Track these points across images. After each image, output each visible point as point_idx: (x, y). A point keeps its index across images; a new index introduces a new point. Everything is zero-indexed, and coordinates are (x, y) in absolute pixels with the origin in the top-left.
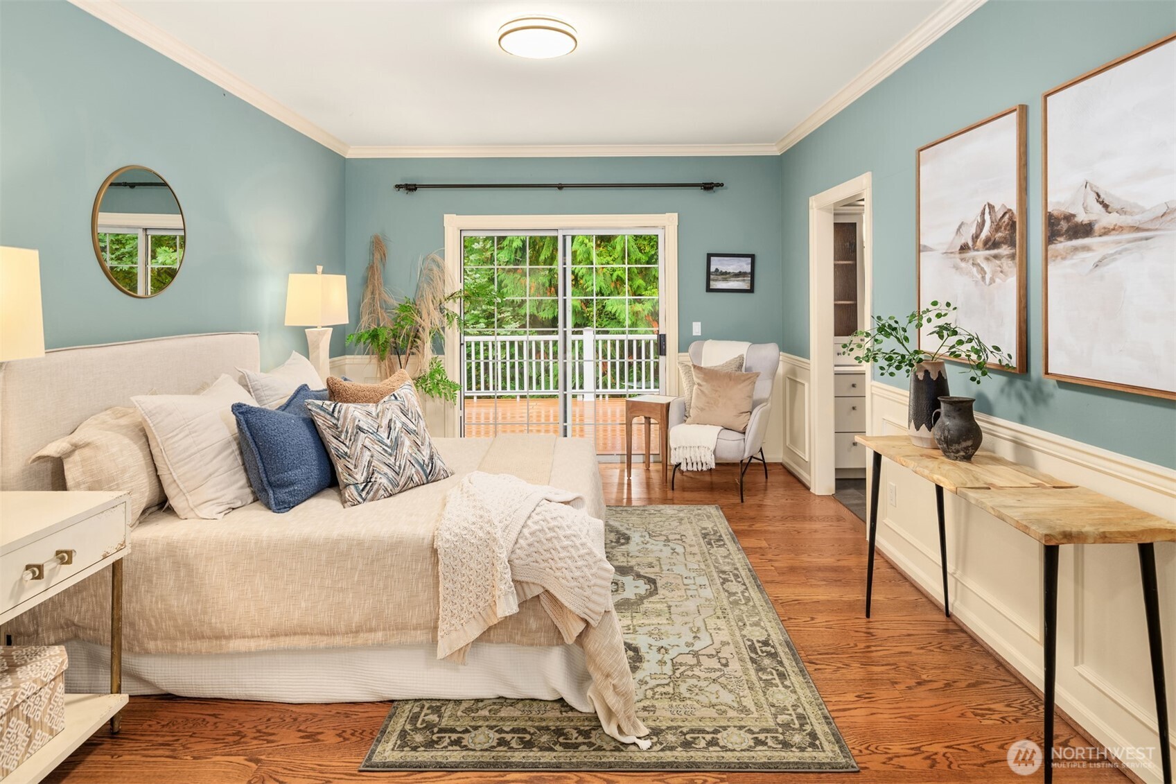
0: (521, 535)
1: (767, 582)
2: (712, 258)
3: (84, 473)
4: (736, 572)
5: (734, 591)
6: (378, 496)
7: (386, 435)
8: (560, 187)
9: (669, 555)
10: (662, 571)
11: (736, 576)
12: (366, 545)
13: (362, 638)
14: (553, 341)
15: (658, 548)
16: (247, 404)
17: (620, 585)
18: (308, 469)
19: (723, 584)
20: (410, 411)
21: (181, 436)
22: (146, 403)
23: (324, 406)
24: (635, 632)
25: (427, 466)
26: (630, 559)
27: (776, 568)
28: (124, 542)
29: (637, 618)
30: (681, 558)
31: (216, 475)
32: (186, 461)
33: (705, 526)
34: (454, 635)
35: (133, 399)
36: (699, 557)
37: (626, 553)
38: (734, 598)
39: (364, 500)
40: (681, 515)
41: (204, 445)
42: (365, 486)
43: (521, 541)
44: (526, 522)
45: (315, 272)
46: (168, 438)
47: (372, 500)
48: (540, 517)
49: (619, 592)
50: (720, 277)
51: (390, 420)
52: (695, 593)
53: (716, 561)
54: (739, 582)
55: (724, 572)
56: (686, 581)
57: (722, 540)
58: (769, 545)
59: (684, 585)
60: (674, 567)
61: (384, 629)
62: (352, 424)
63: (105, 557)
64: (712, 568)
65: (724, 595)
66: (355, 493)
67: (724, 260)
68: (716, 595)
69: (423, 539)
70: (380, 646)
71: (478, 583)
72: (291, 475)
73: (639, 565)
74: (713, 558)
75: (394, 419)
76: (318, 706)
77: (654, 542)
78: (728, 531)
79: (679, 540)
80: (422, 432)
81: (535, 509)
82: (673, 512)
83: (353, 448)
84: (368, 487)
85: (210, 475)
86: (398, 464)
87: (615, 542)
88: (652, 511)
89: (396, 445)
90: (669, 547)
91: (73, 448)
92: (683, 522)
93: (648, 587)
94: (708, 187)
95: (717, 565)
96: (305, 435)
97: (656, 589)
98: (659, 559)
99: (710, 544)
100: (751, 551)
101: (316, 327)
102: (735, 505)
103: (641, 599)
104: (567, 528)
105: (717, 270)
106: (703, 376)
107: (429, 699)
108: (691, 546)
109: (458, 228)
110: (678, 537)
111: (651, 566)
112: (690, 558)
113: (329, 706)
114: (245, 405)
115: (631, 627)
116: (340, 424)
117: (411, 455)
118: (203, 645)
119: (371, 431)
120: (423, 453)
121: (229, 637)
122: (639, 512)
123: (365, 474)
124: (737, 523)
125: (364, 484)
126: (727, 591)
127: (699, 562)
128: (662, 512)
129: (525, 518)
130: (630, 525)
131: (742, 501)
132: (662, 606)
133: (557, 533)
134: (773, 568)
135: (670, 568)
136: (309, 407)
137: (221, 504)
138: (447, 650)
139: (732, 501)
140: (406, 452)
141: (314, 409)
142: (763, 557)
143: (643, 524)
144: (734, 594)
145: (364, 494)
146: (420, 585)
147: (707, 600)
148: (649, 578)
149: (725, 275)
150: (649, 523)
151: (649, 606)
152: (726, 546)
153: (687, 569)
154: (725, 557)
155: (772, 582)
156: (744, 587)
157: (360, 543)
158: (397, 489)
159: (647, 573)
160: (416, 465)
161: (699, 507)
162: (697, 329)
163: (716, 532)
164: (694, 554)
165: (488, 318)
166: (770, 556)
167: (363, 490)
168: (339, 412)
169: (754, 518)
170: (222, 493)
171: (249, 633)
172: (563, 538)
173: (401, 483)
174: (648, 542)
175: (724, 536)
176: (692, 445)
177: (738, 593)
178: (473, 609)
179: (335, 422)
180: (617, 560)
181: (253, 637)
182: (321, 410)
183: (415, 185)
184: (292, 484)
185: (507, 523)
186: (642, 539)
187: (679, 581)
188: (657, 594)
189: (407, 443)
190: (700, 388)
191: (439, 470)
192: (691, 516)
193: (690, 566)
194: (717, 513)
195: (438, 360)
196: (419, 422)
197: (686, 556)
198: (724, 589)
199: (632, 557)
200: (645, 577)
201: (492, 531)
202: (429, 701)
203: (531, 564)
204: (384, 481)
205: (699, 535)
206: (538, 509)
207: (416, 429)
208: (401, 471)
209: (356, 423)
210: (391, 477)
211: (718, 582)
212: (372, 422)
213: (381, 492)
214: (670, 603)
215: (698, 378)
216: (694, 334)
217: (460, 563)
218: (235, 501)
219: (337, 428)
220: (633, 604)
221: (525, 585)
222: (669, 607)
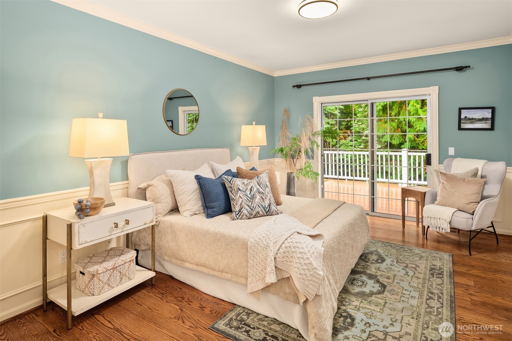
0: (281, 247)
1: (460, 307)
2: (462, 110)
3: (151, 195)
4: (441, 295)
5: (432, 306)
6: (243, 218)
7: (249, 193)
8: (368, 79)
9: (403, 275)
10: (394, 282)
11: (439, 297)
12: (226, 237)
13: (224, 275)
14: (399, 155)
15: (398, 269)
16: (201, 175)
17: (365, 283)
18: (220, 203)
19: (427, 299)
20: (262, 183)
21: (180, 185)
22: (170, 172)
23: (228, 179)
24: (359, 310)
25: (267, 208)
26: (378, 271)
27: (472, 300)
28: (153, 220)
29: (364, 303)
30: (409, 279)
31: (191, 201)
32: (182, 194)
33: (435, 264)
34: (253, 285)
35: (166, 171)
36: (421, 281)
37: (378, 268)
38: (430, 310)
39: (238, 219)
40: (424, 254)
41: (187, 189)
42: (239, 213)
43: (280, 250)
44: (284, 241)
45: (252, 124)
46: (177, 185)
47: (241, 219)
48: (291, 240)
49: (362, 287)
50: (468, 122)
51: (252, 187)
52: (406, 300)
53: (431, 285)
54: (439, 301)
55: (432, 293)
56: (404, 292)
57: (442, 275)
58: (475, 285)
59: (402, 294)
60: (401, 282)
61: (231, 274)
62: (236, 187)
63: (145, 224)
64: (426, 289)
65: (424, 306)
66: (235, 215)
67: (471, 111)
68: (419, 304)
69: (246, 239)
70: (229, 280)
71: (262, 264)
72: (213, 204)
73: (382, 276)
74: (430, 283)
75: (253, 186)
76: (211, 297)
77: (398, 266)
78: (450, 270)
79: (413, 268)
80: (267, 193)
81: (290, 236)
82: (419, 252)
83: (236, 197)
84: (239, 214)
85: (189, 200)
86: (252, 206)
87: (375, 261)
88: (406, 249)
89: (253, 197)
90: (405, 271)
91: (148, 186)
92: (422, 259)
93: (380, 289)
94: (459, 69)
95: (430, 288)
96: (221, 189)
97: (384, 291)
98: (395, 276)
99: (432, 274)
100: (460, 286)
101: (253, 147)
102: (464, 256)
103: (372, 294)
104: (301, 249)
105: (466, 117)
106: (445, 178)
107: (248, 309)
108: (419, 273)
109: (320, 103)
110: (414, 266)
111: (388, 278)
112: (415, 280)
113: (214, 298)
114: (200, 176)
115: (358, 307)
116: (232, 186)
117: (259, 203)
118: (178, 262)
119: (243, 191)
120: (265, 202)
121: (185, 261)
122: (398, 248)
123: (239, 208)
124: (459, 266)
125: (238, 212)
126: (428, 304)
127: (419, 283)
128: (412, 250)
129: (284, 240)
130: (389, 254)
131: (470, 255)
132: (381, 301)
133: (296, 250)
134: (470, 300)
135: (399, 282)
136: (223, 178)
137: (191, 212)
138: (250, 290)
139: (463, 253)
140: (257, 201)
141: (224, 179)
142: (467, 291)
143: (397, 255)
144: (431, 307)
145: (238, 216)
146: (243, 259)
147: (411, 306)
148: (383, 284)
149: (472, 120)
150: (401, 255)
151: (375, 299)
152: (443, 278)
153: (409, 285)
154: (438, 285)
155: (463, 308)
156: (441, 305)
157: (224, 236)
158: (252, 216)
159: (383, 281)
160: (261, 207)
161: (438, 252)
162: (451, 151)
163: (440, 269)
164: (418, 278)
165: (365, 143)
166: (471, 292)
167: (237, 214)
168: (233, 181)
169: (474, 266)
170: (192, 208)
171: (190, 262)
172: (298, 253)
173: (253, 214)
174: (394, 265)
175: (445, 272)
176: (436, 217)
177: (434, 308)
178: (260, 275)
179: (231, 185)
180: (371, 270)
181: (191, 263)
182: (227, 180)
183: (300, 85)
184: (213, 208)
185: (277, 240)
186: (392, 263)
187: (400, 291)
188: (383, 294)
189: (258, 197)
190: (443, 185)
191: (273, 211)
192: (430, 257)
193: (412, 284)
194: (448, 258)
195: (309, 162)
196: (266, 189)
197: (413, 278)
198: (426, 302)
199: (380, 271)
200: (381, 283)
201: (269, 242)
202: (248, 310)
203: (284, 261)
204: (246, 212)
205: (429, 268)
206: (292, 236)
207: (263, 191)
208: (254, 209)
209: (238, 187)
210: (249, 211)
211: (425, 297)
212: (244, 187)
213: (244, 216)
214: (387, 301)
215: (443, 179)
216: (450, 154)
217: (256, 254)
218: (197, 211)
219: (231, 188)
220: (365, 295)
221: (282, 271)
222: (386, 303)
